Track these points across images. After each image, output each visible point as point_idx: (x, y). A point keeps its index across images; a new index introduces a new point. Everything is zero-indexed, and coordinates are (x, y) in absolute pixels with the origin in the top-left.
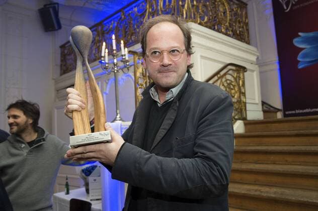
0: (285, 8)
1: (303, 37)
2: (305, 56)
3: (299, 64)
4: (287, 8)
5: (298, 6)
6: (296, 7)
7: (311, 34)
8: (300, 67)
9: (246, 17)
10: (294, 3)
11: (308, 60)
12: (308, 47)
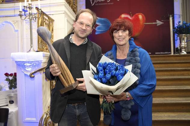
0: (92, 3)
1: (99, 20)
2: (99, 29)
3: (96, 32)
4: (93, 4)
5: (98, 4)
6: (96, 4)
7: (103, 19)
8: (96, 34)
9: (77, 4)
10: (96, 2)
11: (100, 31)
12: (101, 25)
